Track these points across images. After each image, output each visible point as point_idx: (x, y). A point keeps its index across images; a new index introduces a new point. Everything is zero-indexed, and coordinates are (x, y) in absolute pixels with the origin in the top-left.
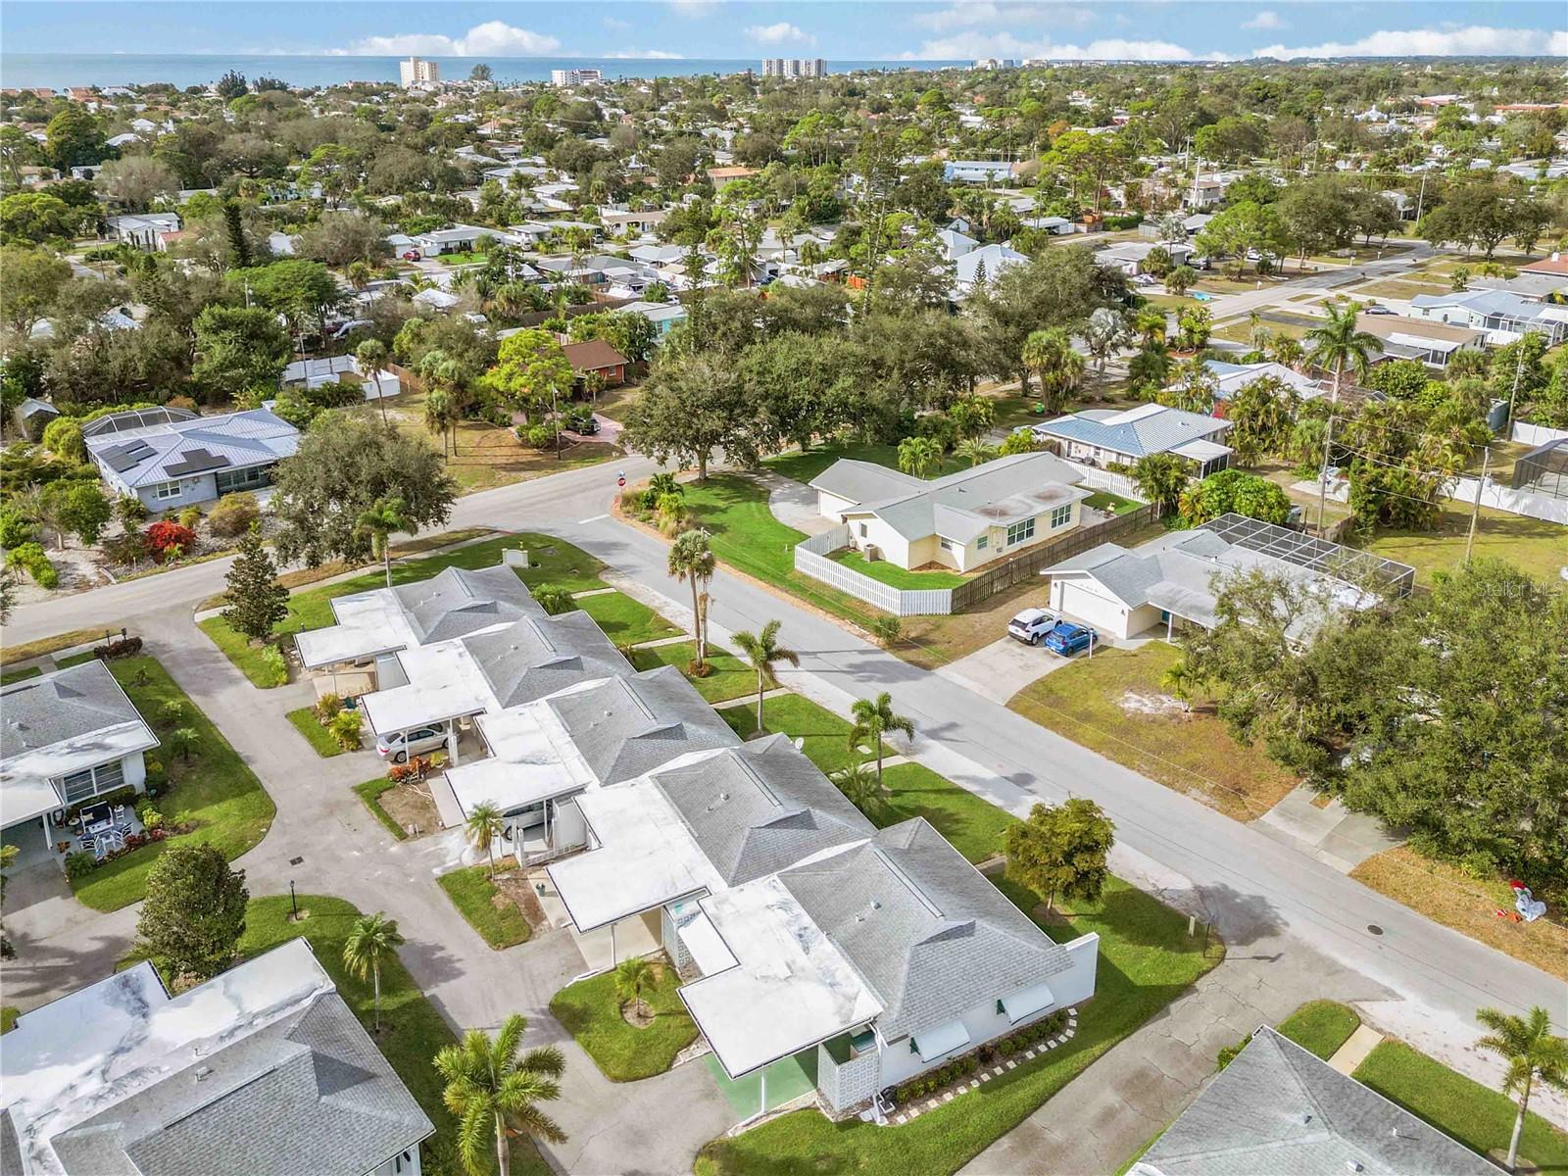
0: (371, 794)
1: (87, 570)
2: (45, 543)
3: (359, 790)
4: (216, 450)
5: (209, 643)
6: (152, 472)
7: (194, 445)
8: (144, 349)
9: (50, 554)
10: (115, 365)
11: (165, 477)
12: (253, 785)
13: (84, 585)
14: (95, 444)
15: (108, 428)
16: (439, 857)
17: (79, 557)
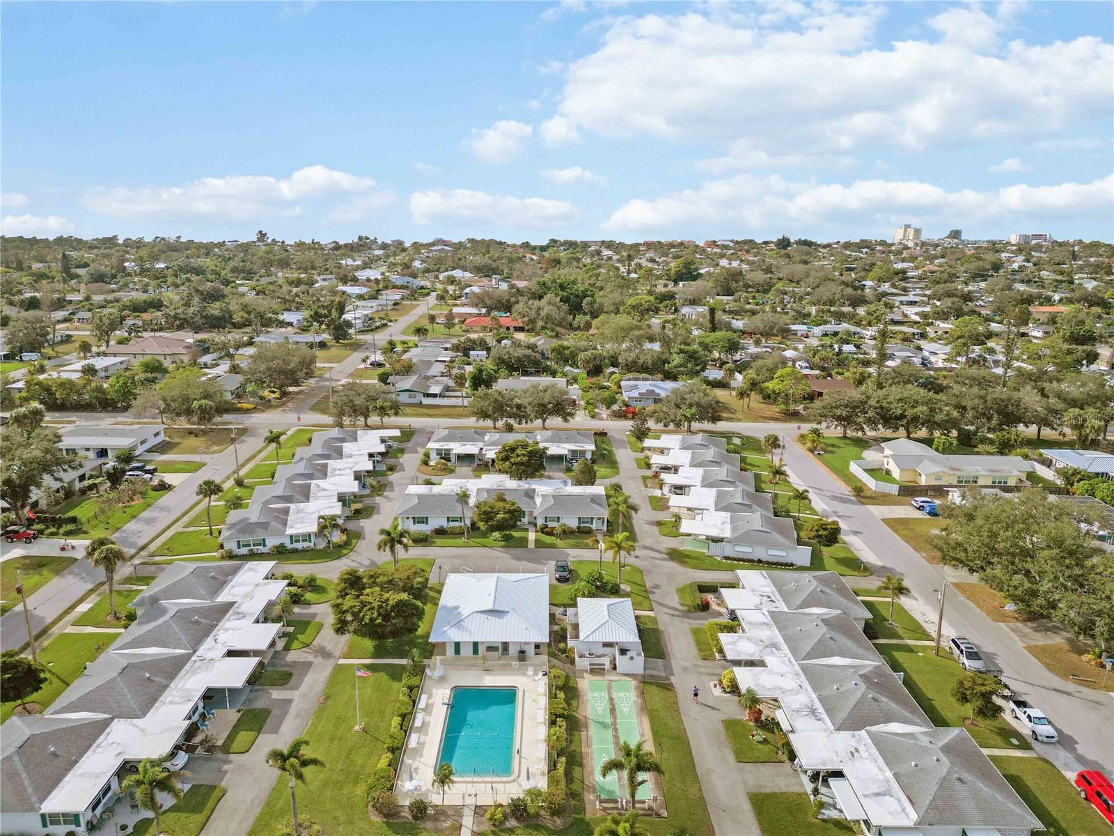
0: (645, 478)
1: (604, 416)
2: (596, 407)
3: (643, 476)
4: (657, 391)
5: (626, 439)
6: (635, 394)
7: (651, 388)
8: (652, 357)
9: (596, 410)
10: (641, 361)
11: (638, 396)
12: (617, 468)
13: (601, 419)
14: (623, 383)
15: (630, 380)
16: (652, 493)
17: (604, 413)
